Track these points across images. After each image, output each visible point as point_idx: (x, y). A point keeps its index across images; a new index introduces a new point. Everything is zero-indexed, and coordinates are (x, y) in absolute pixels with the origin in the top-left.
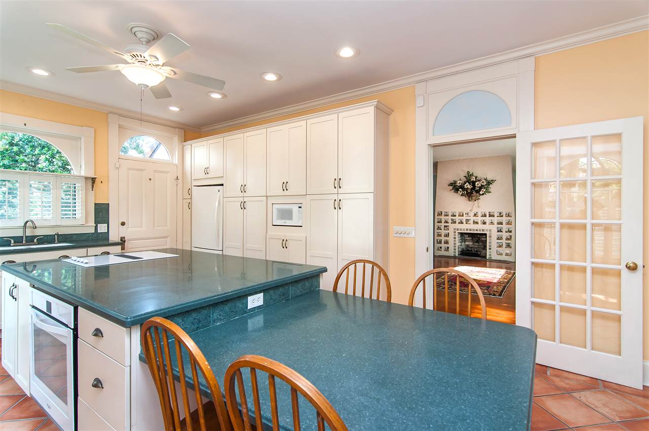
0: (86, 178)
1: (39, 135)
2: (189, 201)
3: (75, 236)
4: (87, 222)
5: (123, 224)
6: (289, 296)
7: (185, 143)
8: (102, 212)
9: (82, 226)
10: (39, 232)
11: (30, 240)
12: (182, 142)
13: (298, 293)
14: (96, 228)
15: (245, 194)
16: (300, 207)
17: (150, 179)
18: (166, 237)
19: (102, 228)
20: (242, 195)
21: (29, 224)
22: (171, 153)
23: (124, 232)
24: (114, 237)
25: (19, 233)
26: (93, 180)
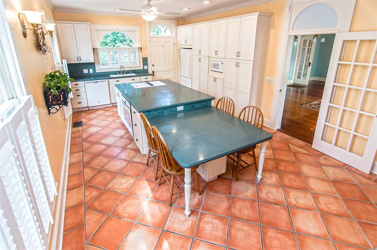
0: (139, 48)
1: (123, 31)
2: (179, 55)
3: (137, 71)
4: (140, 65)
5: (153, 65)
6: (195, 107)
7: (177, 27)
8: (145, 61)
9: (138, 67)
10: (125, 69)
11: (123, 72)
12: (176, 26)
13: (200, 106)
14: (144, 67)
15: (201, 55)
16: (222, 64)
17: (163, 46)
18: (170, 71)
19: (146, 67)
20: (199, 55)
21: (122, 66)
22: (172, 33)
23: (154, 69)
24: (150, 72)
25: (119, 70)
26: (141, 48)
